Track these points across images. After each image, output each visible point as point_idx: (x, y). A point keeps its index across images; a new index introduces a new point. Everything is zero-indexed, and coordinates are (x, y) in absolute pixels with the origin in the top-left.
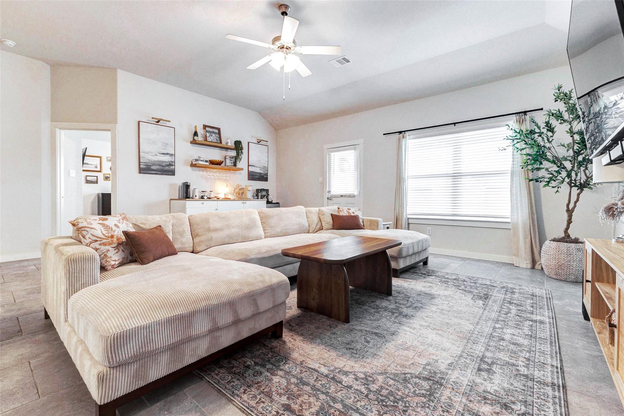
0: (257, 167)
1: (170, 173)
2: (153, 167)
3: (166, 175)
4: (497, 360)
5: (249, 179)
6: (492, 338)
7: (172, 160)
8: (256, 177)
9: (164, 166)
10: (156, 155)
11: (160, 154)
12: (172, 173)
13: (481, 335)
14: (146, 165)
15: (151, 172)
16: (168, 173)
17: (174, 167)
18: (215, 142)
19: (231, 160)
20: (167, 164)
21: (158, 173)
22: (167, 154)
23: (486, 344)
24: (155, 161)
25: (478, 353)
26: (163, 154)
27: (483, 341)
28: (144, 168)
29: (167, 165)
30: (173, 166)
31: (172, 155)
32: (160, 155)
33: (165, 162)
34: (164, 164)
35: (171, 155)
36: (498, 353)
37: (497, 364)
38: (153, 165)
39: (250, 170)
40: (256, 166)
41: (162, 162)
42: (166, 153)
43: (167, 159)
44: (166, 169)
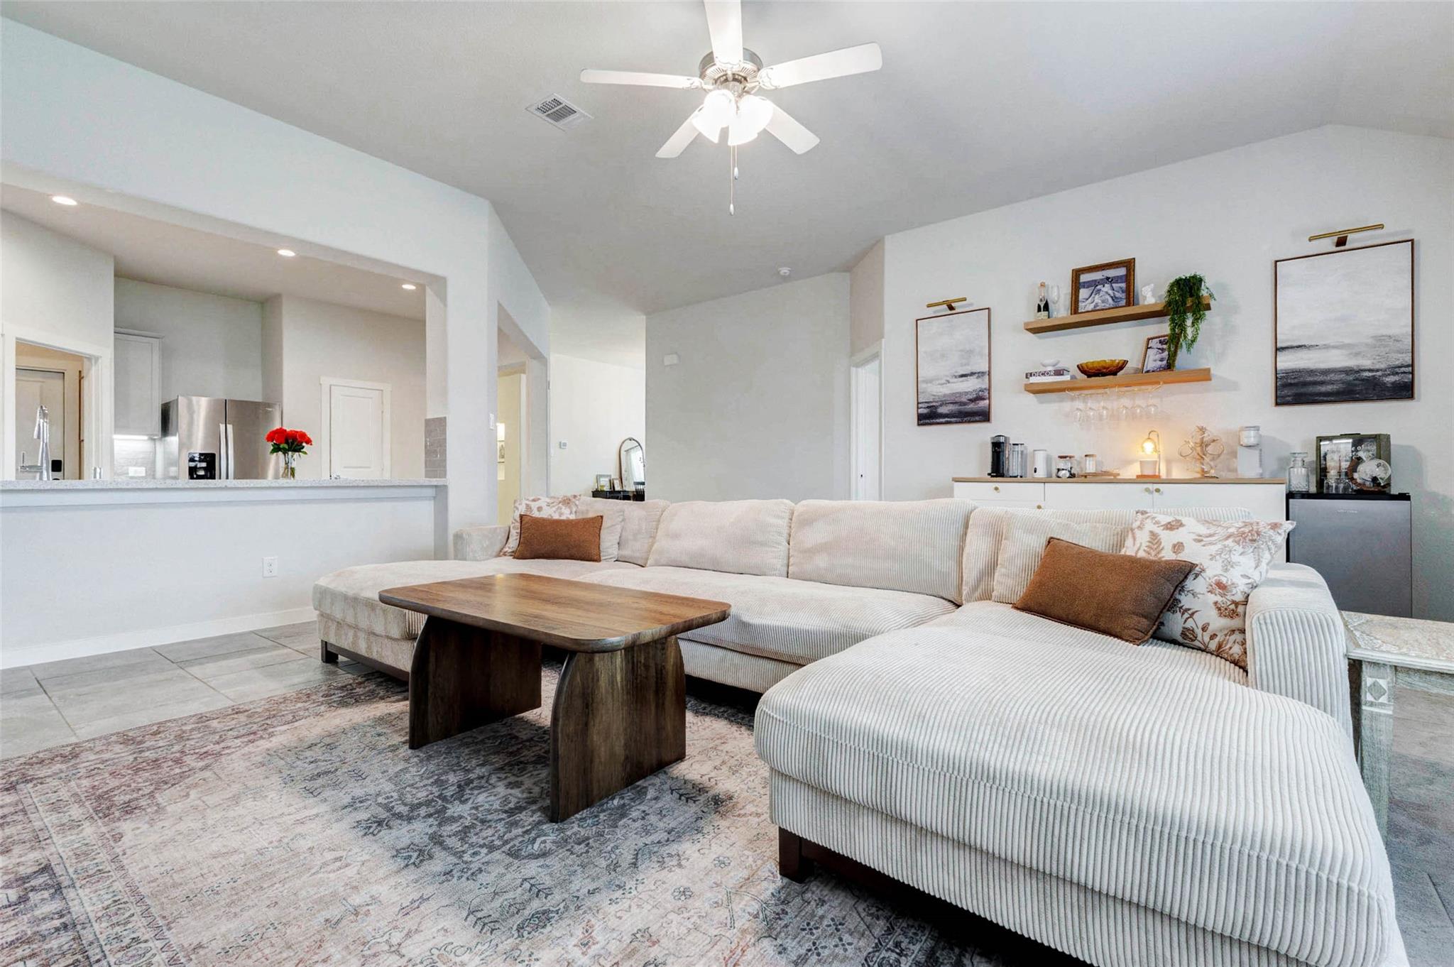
0: (1326, 347)
1: (977, 418)
2: (943, 410)
3: (969, 422)
4: (17, 914)
5: (1280, 401)
6: (79, 957)
7: (984, 387)
8: (1329, 388)
9: (964, 404)
10: (948, 382)
11: (956, 377)
12: (984, 416)
13: (118, 938)
14: (928, 407)
15: (938, 421)
16: (972, 419)
17: (987, 401)
18: (1108, 306)
19: (1163, 350)
20: (971, 397)
21: (953, 420)
22: (972, 374)
23: (79, 927)
24: (945, 396)
25: (80, 891)
26: (962, 376)
27: (96, 926)
28: (926, 414)
29: (970, 400)
30: (984, 399)
31: (983, 373)
32: (956, 380)
33: (967, 393)
34: (964, 399)
35: (981, 374)
36: (24, 928)
37: (10, 906)
38: (941, 405)
39: (1281, 366)
40: (1320, 343)
41: (960, 394)
42: (968, 372)
43: (971, 385)
44: (969, 410)
